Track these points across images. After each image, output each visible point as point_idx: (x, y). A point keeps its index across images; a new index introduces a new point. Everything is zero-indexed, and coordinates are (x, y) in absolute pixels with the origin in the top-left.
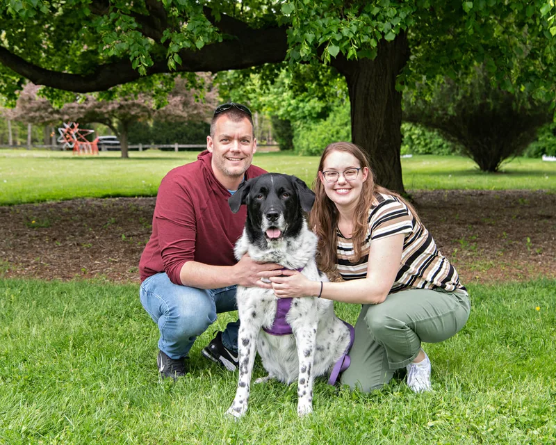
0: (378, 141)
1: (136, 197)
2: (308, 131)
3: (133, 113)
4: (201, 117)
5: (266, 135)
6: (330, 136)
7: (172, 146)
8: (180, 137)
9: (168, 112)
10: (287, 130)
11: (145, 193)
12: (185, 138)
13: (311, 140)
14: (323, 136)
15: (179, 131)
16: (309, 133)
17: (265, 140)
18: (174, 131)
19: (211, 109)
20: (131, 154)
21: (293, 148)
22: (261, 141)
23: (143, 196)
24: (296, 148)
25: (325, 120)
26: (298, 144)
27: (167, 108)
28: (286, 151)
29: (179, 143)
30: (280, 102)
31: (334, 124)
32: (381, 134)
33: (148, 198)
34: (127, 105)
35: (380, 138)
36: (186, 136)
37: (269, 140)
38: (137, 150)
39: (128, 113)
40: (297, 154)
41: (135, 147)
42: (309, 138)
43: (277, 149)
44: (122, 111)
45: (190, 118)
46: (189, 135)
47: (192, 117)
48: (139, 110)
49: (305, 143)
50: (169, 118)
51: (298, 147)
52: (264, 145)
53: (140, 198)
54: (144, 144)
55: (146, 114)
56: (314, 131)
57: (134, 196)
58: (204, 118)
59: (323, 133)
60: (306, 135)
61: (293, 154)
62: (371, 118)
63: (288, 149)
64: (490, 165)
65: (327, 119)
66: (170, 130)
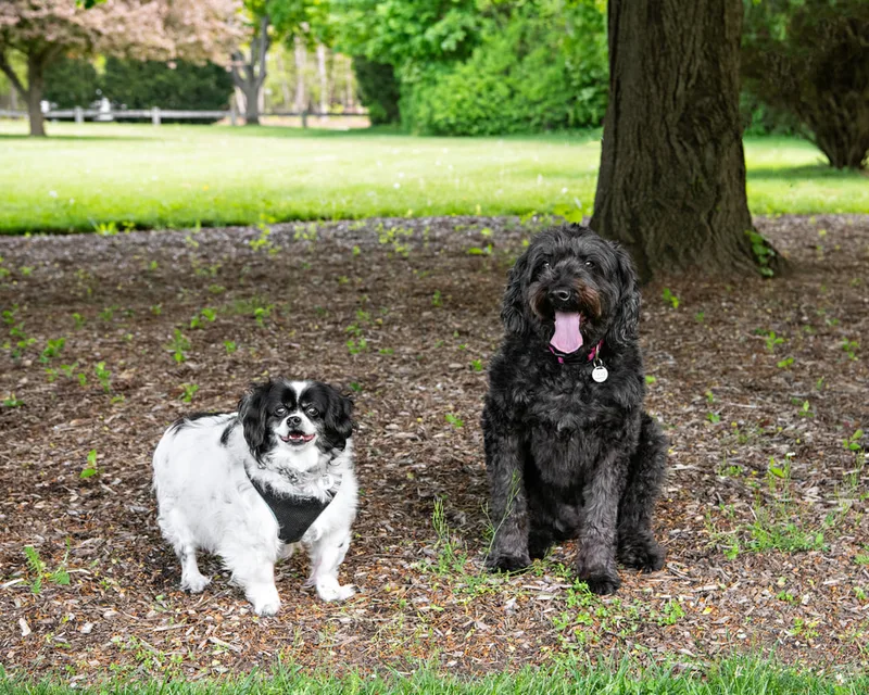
0: (686, 88)
1: (28, 235)
2: (429, 85)
3: (51, 38)
4: (204, 52)
5: (342, 95)
6: (474, 96)
7: (146, 113)
8: (163, 94)
9: (131, 39)
10: (386, 83)
11: (53, 224)
12: (173, 97)
13: (437, 104)
14: (459, 97)
15: (160, 82)
16: (432, 89)
17: (339, 103)
18: (151, 83)
19: (226, 33)
20: (52, 128)
21: (399, 121)
22: (332, 106)
23: (49, 231)
24: (404, 120)
25: (464, 62)
26: (409, 112)
27: (128, 30)
28: (382, 127)
29: (162, 108)
30: (371, 27)
31: (483, 72)
32: (694, 70)
33: (61, 238)
34: (37, 20)
35: (692, 82)
36: (177, 92)
37: (347, 106)
38: (72, 120)
39: (40, 37)
40: (408, 132)
41: (68, 113)
42: (433, 99)
43: (365, 123)
44: (27, 33)
45: (181, 53)
46: (181, 92)
47: (187, 52)
48: (64, 32)
49: (423, 111)
50: (135, 50)
51: (410, 118)
52: (338, 115)
53: (37, 238)
54: (86, 107)
55: (82, 41)
56: (442, 86)
57: (21, 232)
58: (210, 53)
59: (461, 90)
60: (425, 94)
61: (398, 132)
62: (667, 25)
63: (388, 121)
64: (850, 156)
65: (469, 61)
66: (142, 78)
